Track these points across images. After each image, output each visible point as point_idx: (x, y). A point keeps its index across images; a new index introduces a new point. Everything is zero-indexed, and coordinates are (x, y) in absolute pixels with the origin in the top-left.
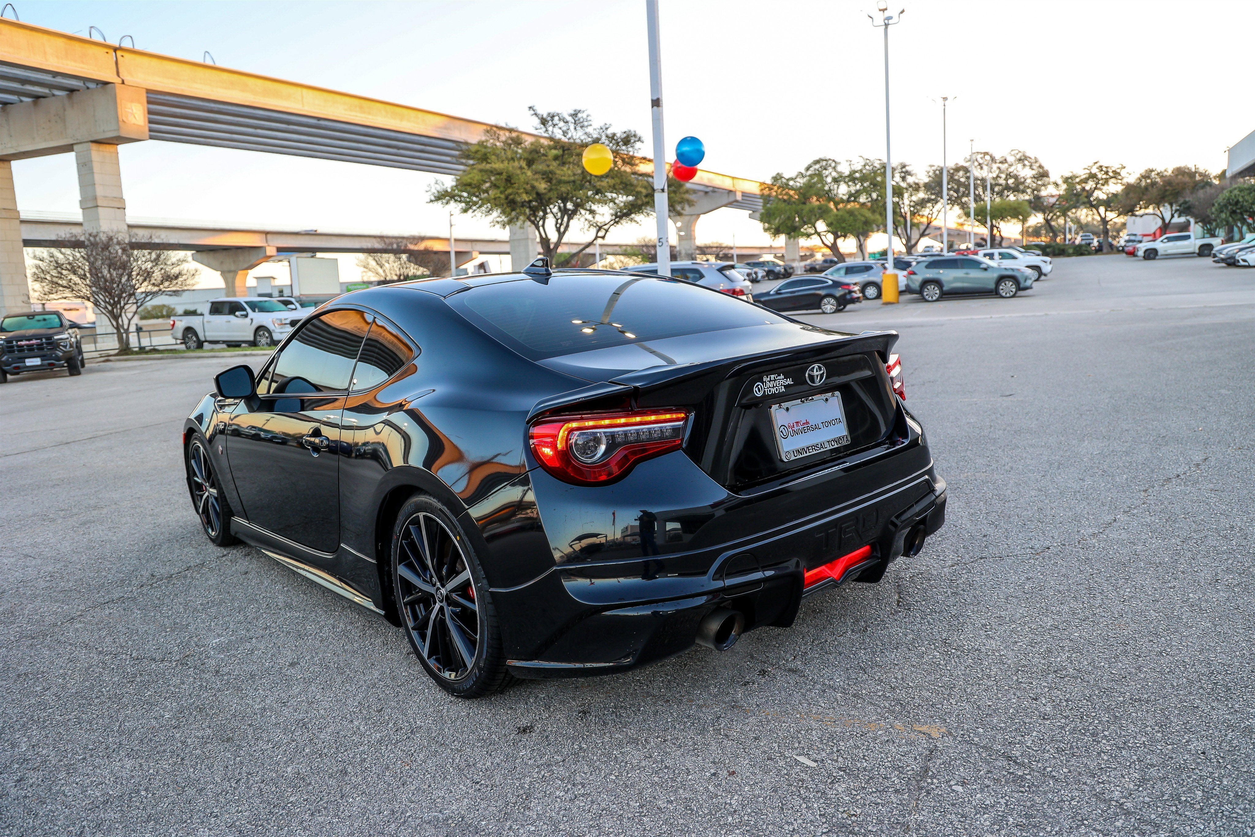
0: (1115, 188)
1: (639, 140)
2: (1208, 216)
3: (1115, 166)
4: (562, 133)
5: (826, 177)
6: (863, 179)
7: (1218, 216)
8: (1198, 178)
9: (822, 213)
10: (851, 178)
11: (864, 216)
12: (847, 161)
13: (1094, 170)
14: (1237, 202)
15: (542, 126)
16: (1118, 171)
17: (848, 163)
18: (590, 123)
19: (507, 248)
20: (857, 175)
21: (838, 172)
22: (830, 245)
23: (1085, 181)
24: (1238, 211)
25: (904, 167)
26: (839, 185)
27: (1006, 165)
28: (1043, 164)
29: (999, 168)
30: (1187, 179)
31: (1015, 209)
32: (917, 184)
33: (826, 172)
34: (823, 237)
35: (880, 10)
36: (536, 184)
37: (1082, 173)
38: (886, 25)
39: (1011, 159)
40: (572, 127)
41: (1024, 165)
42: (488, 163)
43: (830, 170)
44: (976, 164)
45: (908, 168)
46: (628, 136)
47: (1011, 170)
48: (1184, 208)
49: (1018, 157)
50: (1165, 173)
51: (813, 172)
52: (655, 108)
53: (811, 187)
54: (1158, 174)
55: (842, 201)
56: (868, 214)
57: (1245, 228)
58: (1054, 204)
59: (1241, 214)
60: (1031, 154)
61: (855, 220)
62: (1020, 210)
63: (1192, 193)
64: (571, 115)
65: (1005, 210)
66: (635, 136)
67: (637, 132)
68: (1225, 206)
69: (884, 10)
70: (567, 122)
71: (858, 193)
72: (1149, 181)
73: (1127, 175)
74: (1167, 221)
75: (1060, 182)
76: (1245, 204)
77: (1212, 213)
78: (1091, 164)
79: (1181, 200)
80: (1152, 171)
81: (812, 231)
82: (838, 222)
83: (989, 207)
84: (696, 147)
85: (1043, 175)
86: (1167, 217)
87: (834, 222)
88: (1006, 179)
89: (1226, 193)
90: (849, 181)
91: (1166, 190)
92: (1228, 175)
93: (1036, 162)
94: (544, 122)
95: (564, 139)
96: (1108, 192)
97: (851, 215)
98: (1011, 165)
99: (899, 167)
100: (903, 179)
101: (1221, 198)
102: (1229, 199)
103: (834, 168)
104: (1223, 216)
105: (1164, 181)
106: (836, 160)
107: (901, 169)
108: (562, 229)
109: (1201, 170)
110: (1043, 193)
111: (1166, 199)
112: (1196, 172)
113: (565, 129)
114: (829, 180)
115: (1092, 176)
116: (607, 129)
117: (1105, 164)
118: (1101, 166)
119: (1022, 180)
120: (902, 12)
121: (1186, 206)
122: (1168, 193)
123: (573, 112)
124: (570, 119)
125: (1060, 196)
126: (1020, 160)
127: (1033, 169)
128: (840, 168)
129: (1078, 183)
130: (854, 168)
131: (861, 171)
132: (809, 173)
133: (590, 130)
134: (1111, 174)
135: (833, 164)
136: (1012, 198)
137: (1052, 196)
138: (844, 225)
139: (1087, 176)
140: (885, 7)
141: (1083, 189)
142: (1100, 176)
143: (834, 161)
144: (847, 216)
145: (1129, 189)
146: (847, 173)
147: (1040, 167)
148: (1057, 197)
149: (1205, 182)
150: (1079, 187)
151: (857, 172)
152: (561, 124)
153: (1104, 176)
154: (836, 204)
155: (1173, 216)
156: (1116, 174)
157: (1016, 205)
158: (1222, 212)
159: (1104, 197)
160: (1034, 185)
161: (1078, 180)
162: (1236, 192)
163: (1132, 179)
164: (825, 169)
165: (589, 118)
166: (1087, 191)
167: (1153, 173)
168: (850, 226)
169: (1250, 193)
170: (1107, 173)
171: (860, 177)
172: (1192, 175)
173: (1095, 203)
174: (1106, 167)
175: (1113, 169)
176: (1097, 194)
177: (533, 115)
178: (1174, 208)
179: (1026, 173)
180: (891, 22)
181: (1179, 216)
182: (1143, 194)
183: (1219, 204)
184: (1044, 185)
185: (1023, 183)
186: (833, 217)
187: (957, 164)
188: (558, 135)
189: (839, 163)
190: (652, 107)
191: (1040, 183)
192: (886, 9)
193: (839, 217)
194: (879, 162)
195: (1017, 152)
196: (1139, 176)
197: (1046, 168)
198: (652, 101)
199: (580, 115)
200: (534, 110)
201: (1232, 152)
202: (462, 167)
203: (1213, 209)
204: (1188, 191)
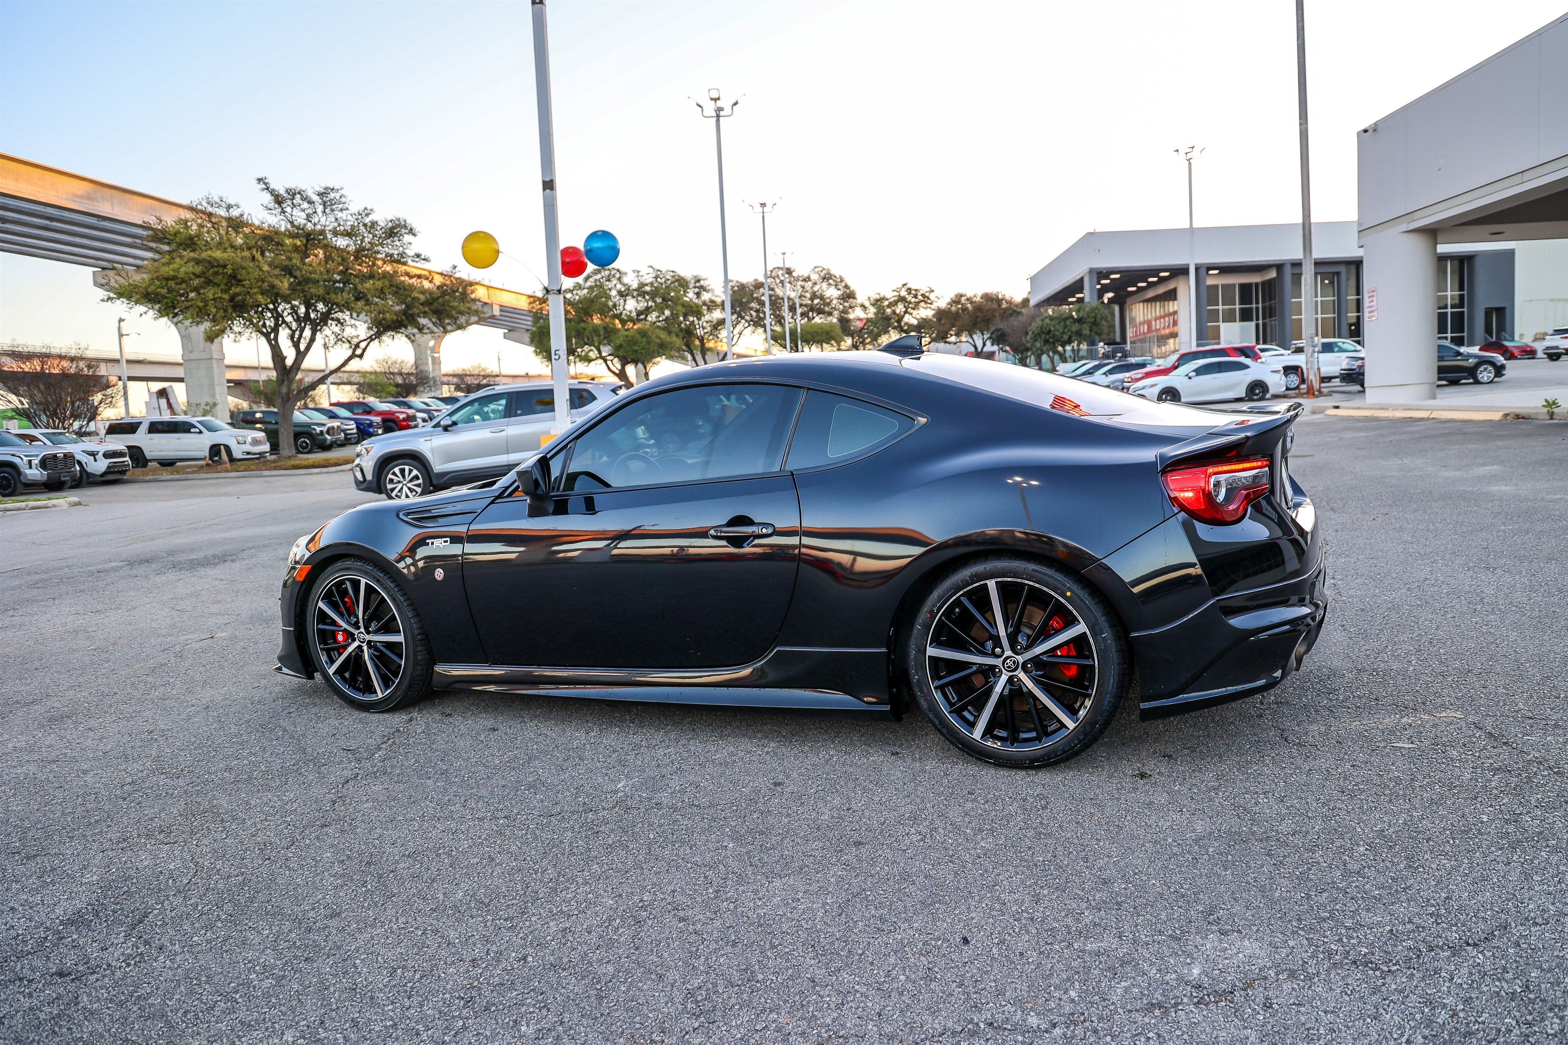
0: (925, 313)
1: (411, 232)
2: (1024, 345)
3: (924, 289)
4: (305, 217)
5: (610, 290)
6: (653, 295)
7: (1033, 345)
8: (1004, 305)
9: (608, 334)
10: (640, 291)
11: (660, 338)
12: (634, 271)
13: (903, 293)
14: (1049, 332)
15: (276, 206)
16: (927, 294)
17: (636, 274)
18: (345, 206)
19: (179, 372)
20: (648, 289)
21: (624, 285)
22: (617, 372)
23: (895, 303)
24: (1051, 340)
25: (699, 281)
26: (625, 301)
27: (810, 283)
28: (850, 284)
29: (803, 287)
30: (995, 306)
31: (827, 333)
32: (712, 301)
33: (610, 285)
34: (609, 363)
35: (712, 99)
36: (277, 282)
37: (891, 295)
38: (718, 116)
39: (815, 277)
40: (320, 209)
41: (830, 284)
42: (194, 251)
43: (614, 281)
44: (778, 281)
45: (702, 283)
46: (393, 228)
47: (816, 288)
48: (997, 336)
49: (822, 274)
50: (974, 299)
51: (593, 284)
52: (548, 191)
53: (593, 301)
54: (968, 299)
55: (631, 319)
56: (663, 335)
57: (1057, 357)
58: (863, 328)
59: (1054, 343)
60: (836, 272)
61: (649, 343)
62: (833, 334)
63: (1002, 320)
64: (320, 194)
65: (817, 333)
66: (405, 227)
67: (408, 221)
68: (1039, 334)
69: (716, 100)
70: (311, 202)
71: (647, 311)
72: (960, 306)
73: (936, 299)
74: (979, 350)
75: (867, 304)
76: (1057, 333)
77: (1028, 342)
78: (900, 286)
79: (993, 329)
80: (961, 296)
81: (593, 354)
82: (628, 345)
83: (799, 330)
84: (611, 244)
85: (848, 296)
86: (979, 345)
87: (624, 345)
88: (812, 299)
89: (1038, 322)
90: (639, 295)
91: (977, 317)
92: (1032, 303)
93: (842, 281)
94: (279, 200)
95: (309, 226)
96: (918, 317)
97: (643, 336)
98: (815, 284)
99: (693, 281)
100: (698, 295)
101: (1035, 326)
102: (1041, 328)
103: (619, 279)
104: (1038, 344)
105: (974, 308)
106: (621, 269)
107: (695, 283)
108: (302, 347)
109: (1008, 297)
110: (851, 316)
111: (978, 326)
112: (1003, 299)
113: (310, 211)
114: (614, 293)
115: (902, 299)
116: (367, 215)
117: (913, 286)
118: (910, 289)
119: (828, 301)
120: (736, 104)
121: (999, 333)
122: (979, 320)
123: (322, 190)
124: (315, 198)
125: (868, 320)
126: (824, 278)
127: (839, 289)
128: (626, 280)
129: (888, 306)
130: (642, 280)
131: (652, 284)
132: (589, 284)
133: (342, 215)
134: (920, 298)
135: (618, 275)
136: (818, 320)
137: (860, 320)
138: (636, 348)
139: (896, 298)
140: (716, 96)
141: (894, 312)
142: (909, 298)
143: (618, 270)
144: (638, 336)
145: (941, 314)
146: (635, 285)
147: (846, 287)
148: (865, 321)
149: (1012, 311)
150: (889, 311)
151: (647, 285)
152: (305, 205)
153: (913, 300)
154: (623, 322)
155: (984, 344)
156: (926, 299)
157: (828, 329)
158: (1036, 340)
159: (915, 322)
160: (841, 307)
161: (886, 303)
162: (1047, 321)
163: (943, 304)
164: (609, 280)
165: (343, 200)
166: (898, 315)
167: (963, 299)
168: (643, 349)
169: (1060, 323)
170: (915, 296)
171: (652, 290)
172: (999, 301)
173: (906, 328)
174: (916, 290)
175: (922, 292)
176: (907, 319)
177: (263, 190)
178: (986, 337)
179: (832, 293)
180: (722, 113)
181: (993, 345)
182: (955, 320)
183: (1033, 333)
184: (851, 307)
185: (829, 304)
186: (622, 338)
187: (756, 280)
188: (300, 218)
189: (626, 274)
190: (544, 190)
191: (846, 304)
192: (719, 99)
193: (629, 338)
194: (671, 274)
195: (820, 269)
196: (949, 300)
197: (853, 287)
198: (544, 182)
199: (332, 195)
200: (266, 184)
201: (1033, 280)
202: (149, 255)
203: (1028, 338)
204: (998, 319)
